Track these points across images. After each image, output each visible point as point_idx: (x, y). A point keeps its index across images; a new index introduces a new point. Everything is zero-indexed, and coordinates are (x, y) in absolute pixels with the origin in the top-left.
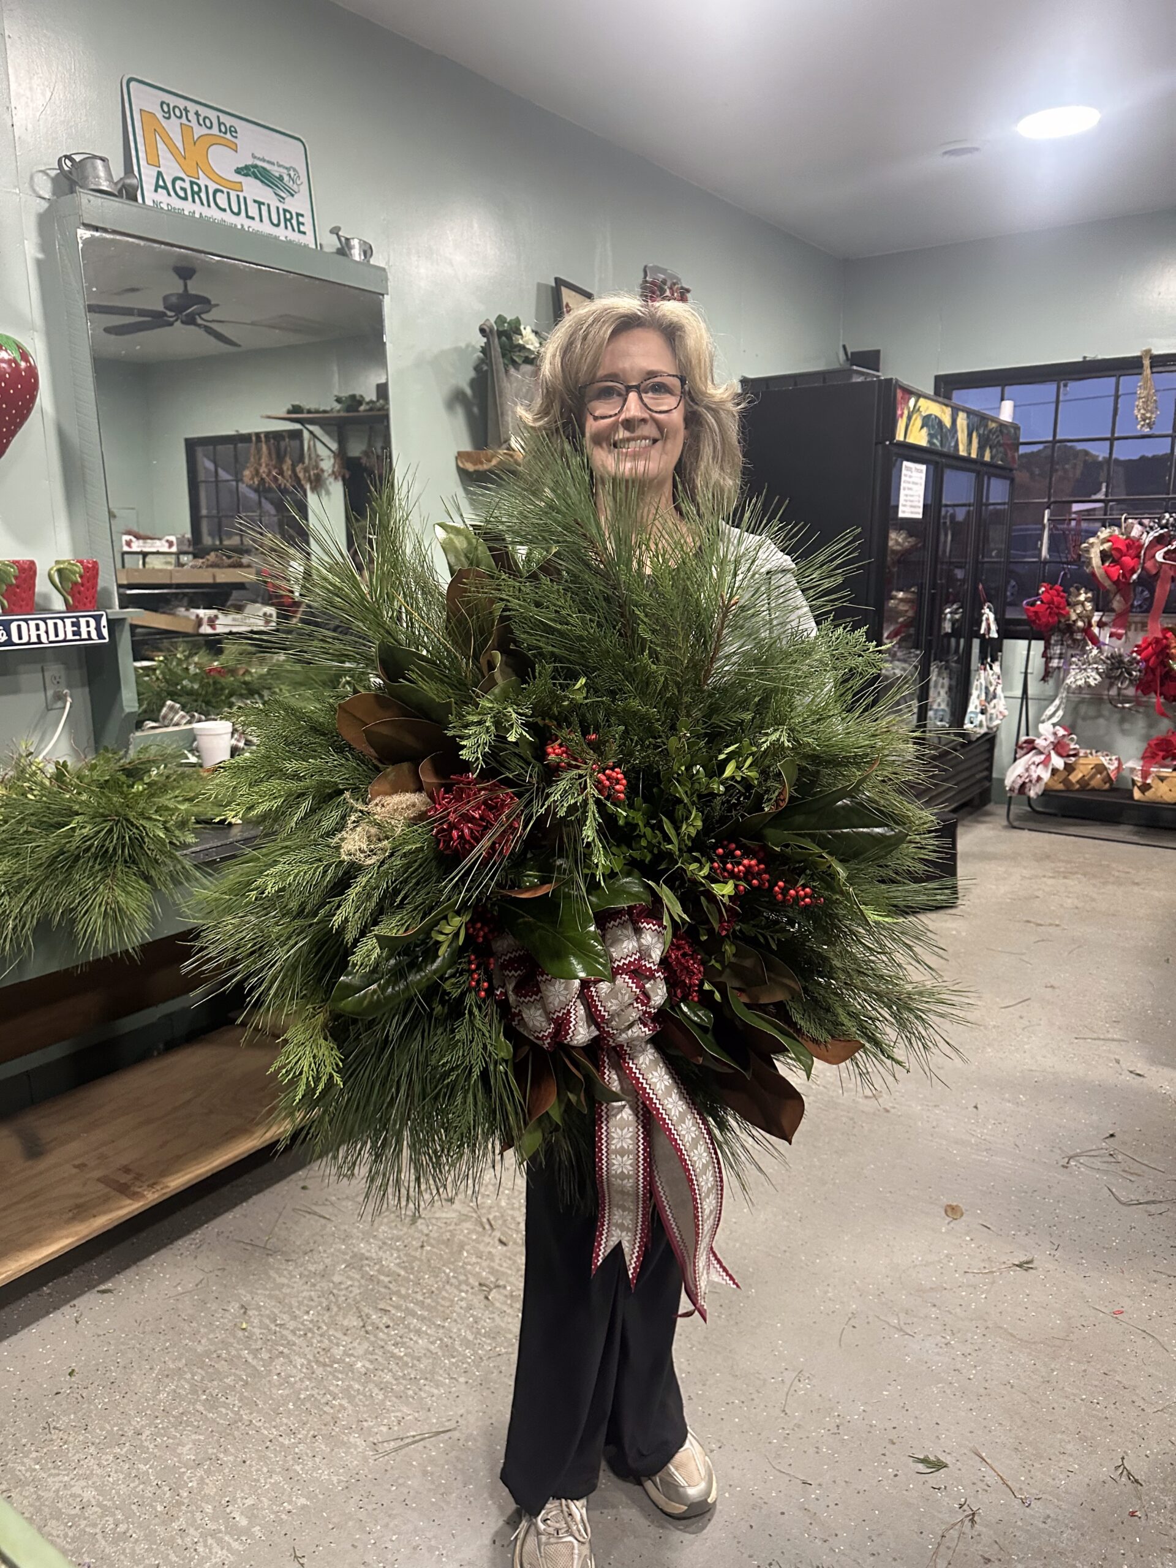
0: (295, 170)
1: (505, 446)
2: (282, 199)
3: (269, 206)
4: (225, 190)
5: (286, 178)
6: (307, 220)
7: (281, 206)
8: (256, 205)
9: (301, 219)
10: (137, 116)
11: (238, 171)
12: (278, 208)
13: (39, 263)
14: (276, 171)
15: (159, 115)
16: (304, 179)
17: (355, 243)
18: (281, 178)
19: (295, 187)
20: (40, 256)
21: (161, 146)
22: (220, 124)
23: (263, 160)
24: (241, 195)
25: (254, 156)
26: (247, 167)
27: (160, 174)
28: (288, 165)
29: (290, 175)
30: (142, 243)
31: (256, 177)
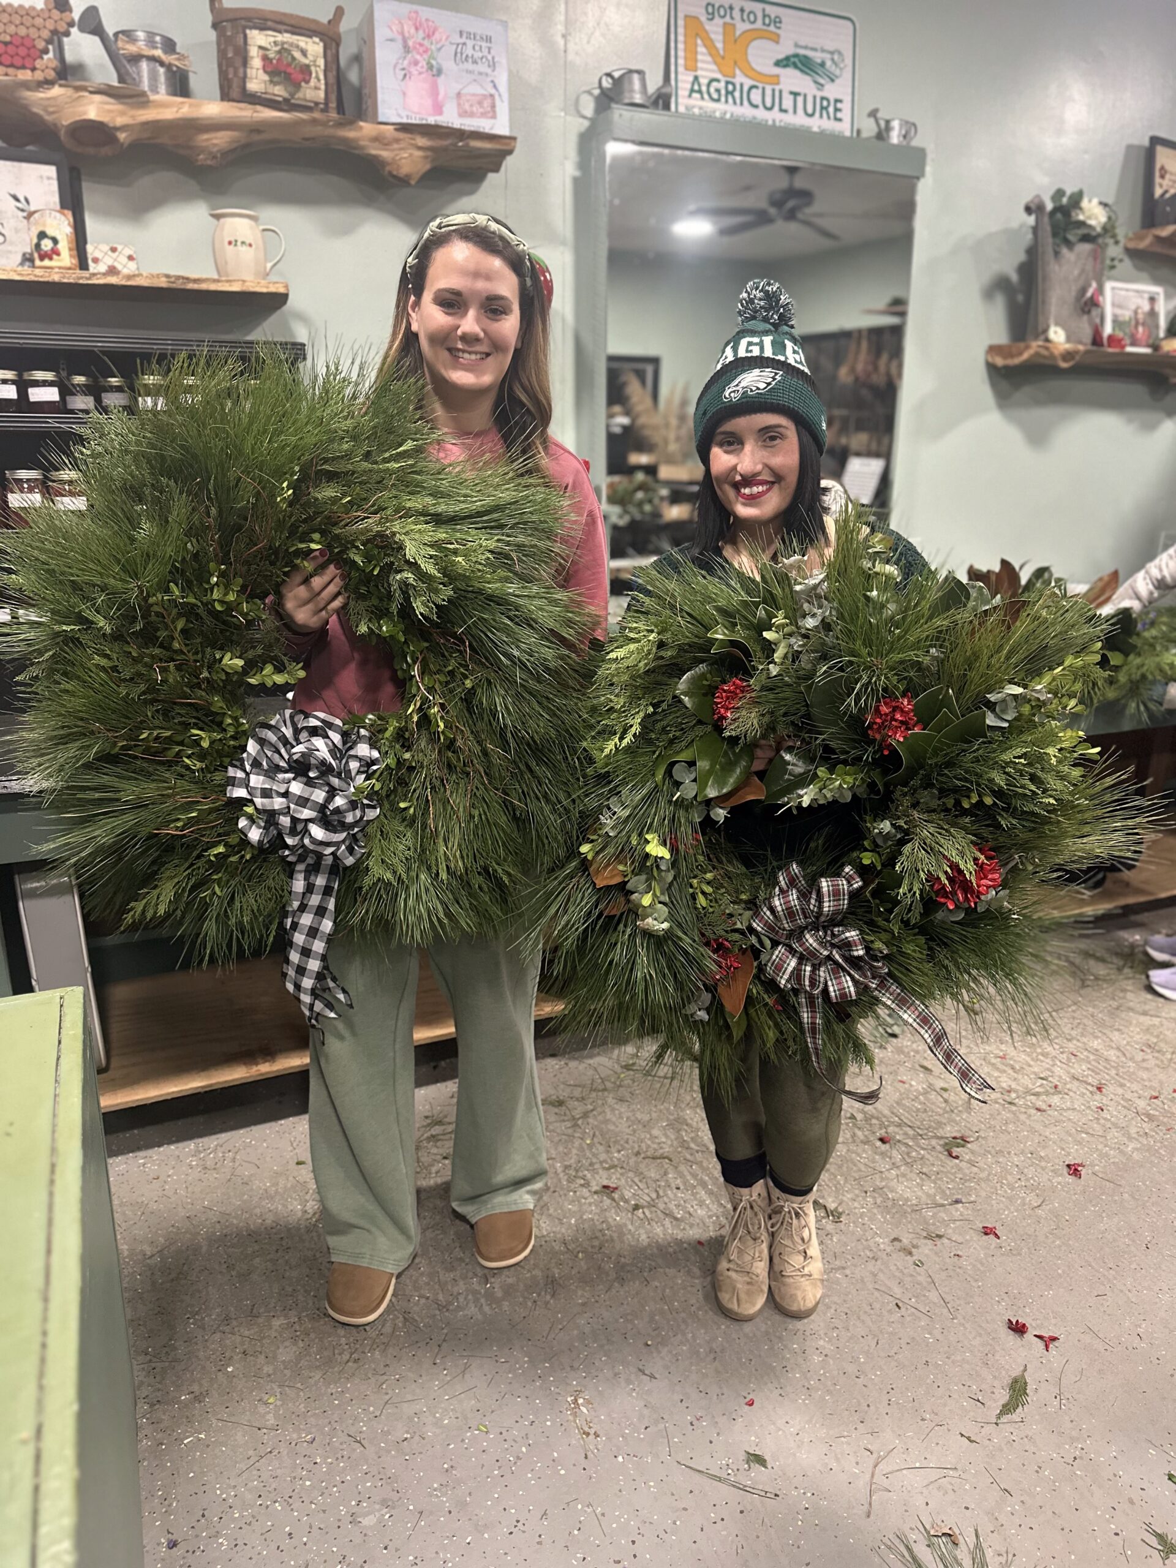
0: (840, 53)
1: (1042, 337)
2: (821, 86)
3: (805, 96)
4: (760, 85)
5: (829, 63)
6: (846, 107)
7: (819, 94)
8: (792, 97)
9: (839, 105)
10: (681, 22)
11: (778, 64)
12: (815, 97)
13: (576, 181)
14: (817, 57)
15: (703, 18)
16: (849, 61)
17: (896, 124)
18: (823, 64)
19: (837, 72)
20: (577, 174)
21: (701, 49)
22: (764, 16)
23: (806, 48)
24: (777, 88)
25: (797, 45)
26: (787, 58)
27: (696, 78)
28: (831, 49)
29: (833, 60)
30: (666, 151)
31: (796, 66)
